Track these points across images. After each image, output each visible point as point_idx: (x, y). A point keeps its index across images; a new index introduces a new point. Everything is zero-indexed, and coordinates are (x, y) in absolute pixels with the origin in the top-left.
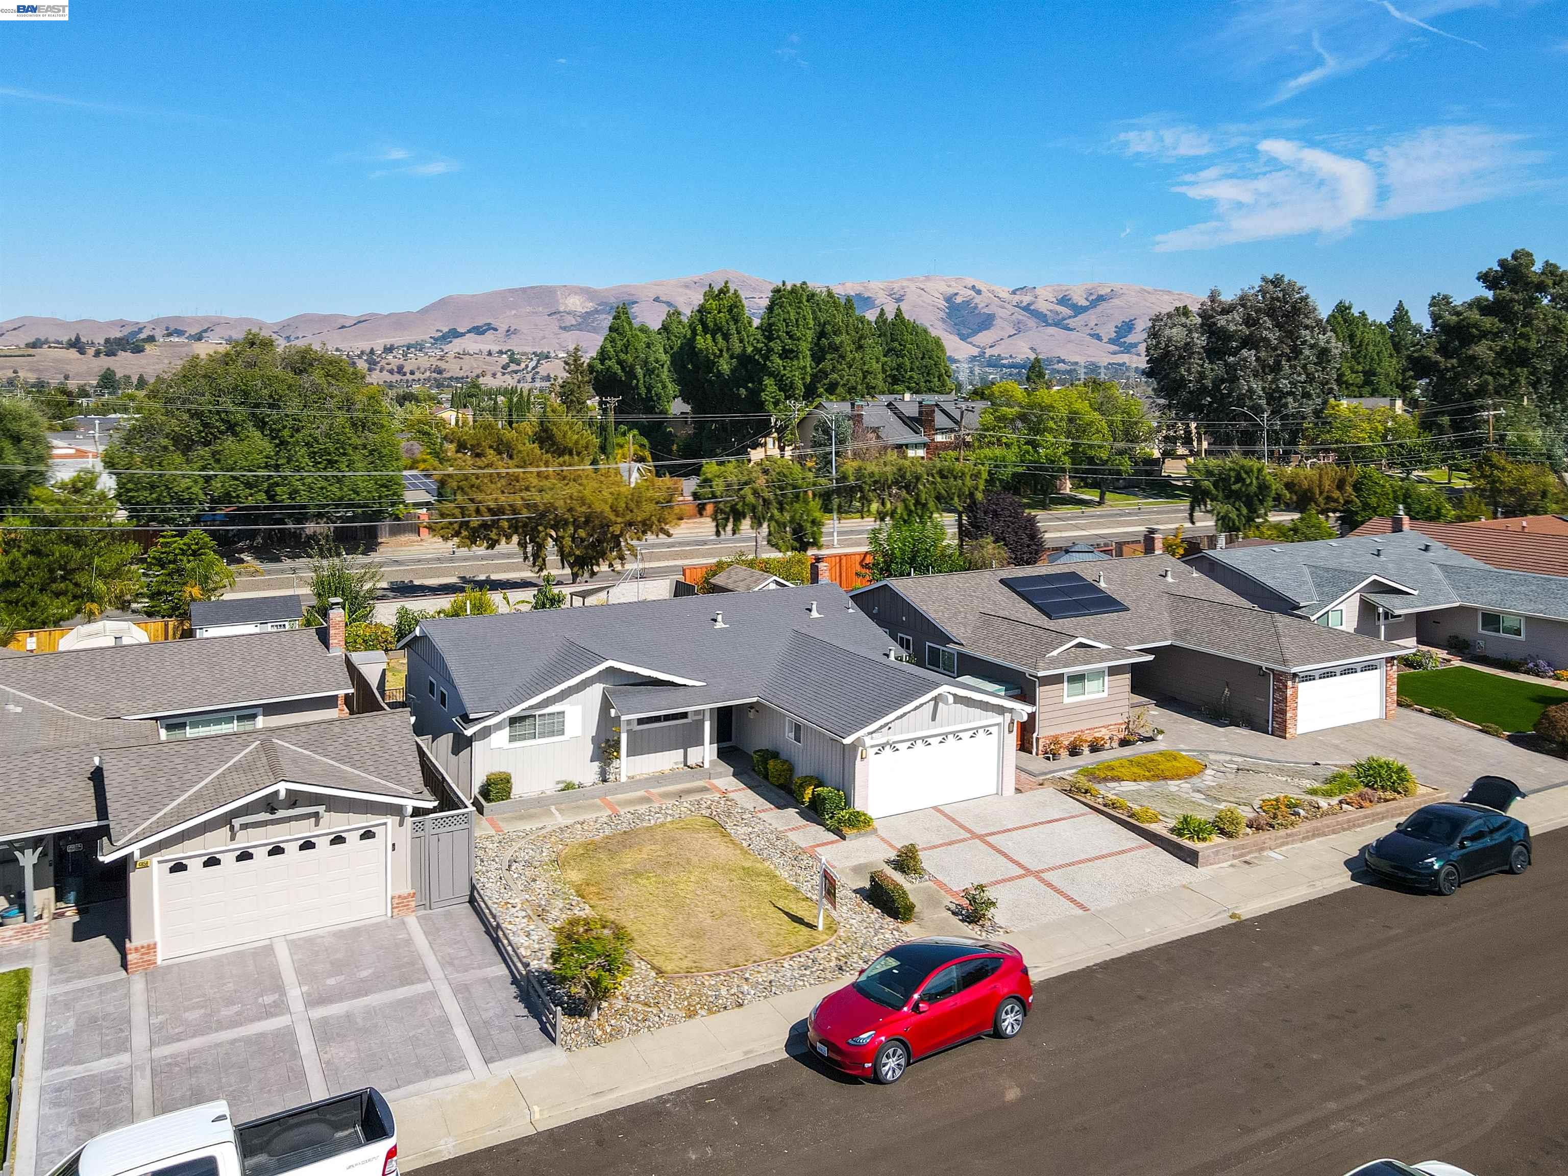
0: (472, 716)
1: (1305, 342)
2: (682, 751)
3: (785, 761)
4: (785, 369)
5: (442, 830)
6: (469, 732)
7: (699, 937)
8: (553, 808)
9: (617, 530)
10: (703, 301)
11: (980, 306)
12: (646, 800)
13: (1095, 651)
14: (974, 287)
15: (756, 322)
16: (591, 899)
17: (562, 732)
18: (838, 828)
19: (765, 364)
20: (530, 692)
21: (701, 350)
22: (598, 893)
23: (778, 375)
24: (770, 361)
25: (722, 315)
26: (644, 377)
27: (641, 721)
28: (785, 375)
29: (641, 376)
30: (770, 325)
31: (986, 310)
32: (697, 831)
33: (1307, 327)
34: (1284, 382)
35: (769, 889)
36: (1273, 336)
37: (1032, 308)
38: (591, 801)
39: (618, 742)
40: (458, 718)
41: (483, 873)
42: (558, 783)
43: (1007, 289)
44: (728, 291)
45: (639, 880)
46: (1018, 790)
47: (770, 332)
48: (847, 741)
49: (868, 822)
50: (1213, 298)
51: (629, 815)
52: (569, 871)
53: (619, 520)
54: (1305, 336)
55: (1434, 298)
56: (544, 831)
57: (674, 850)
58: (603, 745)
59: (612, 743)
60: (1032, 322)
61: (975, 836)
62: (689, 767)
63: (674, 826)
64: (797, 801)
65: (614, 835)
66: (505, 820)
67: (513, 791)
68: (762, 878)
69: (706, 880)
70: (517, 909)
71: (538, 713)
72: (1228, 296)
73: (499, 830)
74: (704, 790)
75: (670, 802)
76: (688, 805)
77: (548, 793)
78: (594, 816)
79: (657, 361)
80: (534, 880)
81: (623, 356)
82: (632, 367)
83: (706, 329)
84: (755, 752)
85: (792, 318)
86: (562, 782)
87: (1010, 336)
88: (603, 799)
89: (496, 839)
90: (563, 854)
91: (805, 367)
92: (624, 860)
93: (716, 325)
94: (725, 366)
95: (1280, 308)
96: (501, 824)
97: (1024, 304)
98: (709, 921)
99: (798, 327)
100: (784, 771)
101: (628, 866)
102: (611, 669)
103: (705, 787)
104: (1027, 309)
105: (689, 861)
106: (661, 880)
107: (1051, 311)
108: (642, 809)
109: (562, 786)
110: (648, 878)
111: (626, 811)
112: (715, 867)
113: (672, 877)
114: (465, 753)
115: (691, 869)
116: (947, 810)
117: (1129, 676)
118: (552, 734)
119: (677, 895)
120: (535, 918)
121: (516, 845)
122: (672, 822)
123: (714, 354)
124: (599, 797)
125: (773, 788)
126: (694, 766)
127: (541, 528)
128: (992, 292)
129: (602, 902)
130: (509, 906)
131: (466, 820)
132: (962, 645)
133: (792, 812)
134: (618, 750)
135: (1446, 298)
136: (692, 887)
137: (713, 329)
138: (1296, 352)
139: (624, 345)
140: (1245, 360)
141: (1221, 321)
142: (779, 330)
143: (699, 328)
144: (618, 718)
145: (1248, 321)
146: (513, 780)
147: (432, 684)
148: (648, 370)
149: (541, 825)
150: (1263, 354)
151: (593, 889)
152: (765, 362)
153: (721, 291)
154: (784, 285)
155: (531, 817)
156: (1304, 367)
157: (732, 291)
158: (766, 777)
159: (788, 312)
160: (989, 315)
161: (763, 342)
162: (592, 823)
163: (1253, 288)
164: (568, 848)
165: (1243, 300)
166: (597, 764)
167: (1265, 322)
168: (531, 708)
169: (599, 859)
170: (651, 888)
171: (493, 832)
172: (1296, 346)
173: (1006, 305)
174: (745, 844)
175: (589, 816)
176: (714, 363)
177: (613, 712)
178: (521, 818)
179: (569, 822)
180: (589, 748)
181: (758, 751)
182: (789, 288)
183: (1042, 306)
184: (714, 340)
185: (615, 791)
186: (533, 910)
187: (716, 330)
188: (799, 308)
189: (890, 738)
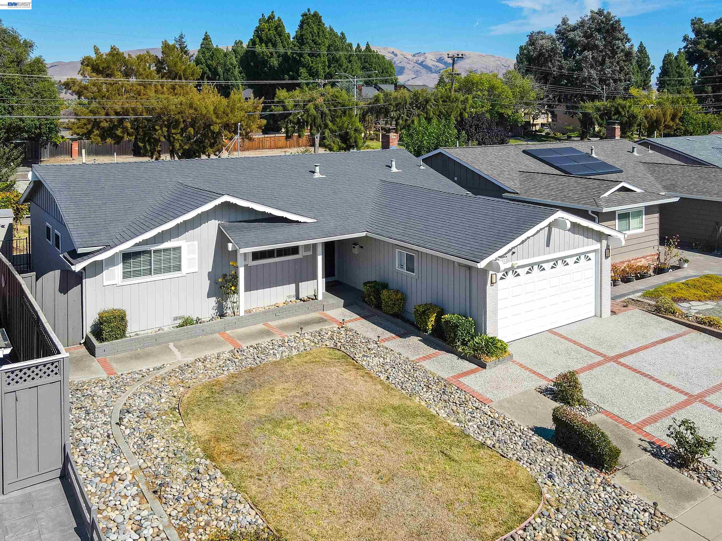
0: (80, 251)
1: (618, 48)
2: (294, 285)
3: (397, 292)
4: (312, 63)
5: (22, 385)
6: (77, 268)
7: (373, 516)
8: (171, 345)
9: (216, 128)
10: (259, 25)
11: (397, 63)
12: (267, 333)
13: (633, 194)
14: (393, 52)
15: (293, 35)
16: (223, 461)
17: (178, 268)
18: (475, 356)
19: (300, 60)
20: (144, 227)
21: (259, 54)
22: (231, 453)
23: (308, 66)
24: (303, 58)
25: (271, 32)
26: (224, 73)
27: (256, 256)
28: (312, 66)
29: (221, 73)
30: (302, 36)
31: (400, 65)
32: (328, 364)
33: (618, 39)
34: (608, 70)
35: (433, 433)
36: (600, 44)
37: (424, 64)
38: (211, 336)
39: (236, 277)
40: (66, 254)
41: (87, 430)
42: (176, 319)
43: (411, 53)
44: (274, 17)
45: (279, 430)
46: (613, 312)
47: (302, 40)
48: (482, 265)
49: (503, 349)
50: (564, 22)
51: (251, 350)
52: (193, 423)
53: (218, 121)
54: (618, 44)
55: (693, 20)
56: (162, 372)
57: (309, 388)
58: (220, 280)
59: (229, 278)
60: (424, 71)
61: (608, 359)
62: (301, 300)
63: (302, 359)
64: (419, 329)
65: (240, 374)
66: (119, 361)
67: (129, 330)
68: (419, 419)
69: (355, 425)
70: (127, 482)
71: (154, 248)
72: (573, 22)
73: (110, 372)
74: (321, 321)
75: (291, 335)
76: (309, 337)
77: (166, 329)
78: (215, 352)
79: (232, 64)
80: (150, 437)
81: (209, 62)
82: (216, 69)
83: (261, 41)
84: (365, 284)
85: (315, 31)
86: (180, 318)
87: (413, 79)
88: (222, 333)
89: (108, 384)
90: (185, 400)
91: (325, 61)
92: (257, 404)
93: (267, 37)
94: (275, 62)
95: (604, 27)
96: (115, 366)
97: (420, 62)
98: (378, 487)
99: (319, 37)
100: (398, 300)
101: (262, 412)
102: (227, 204)
103: (322, 318)
104: (421, 64)
105: (329, 401)
106: (304, 429)
107: (434, 65)
108: (264, 342)
109: (180, 321)
110: (289, 427)
111: (249, 344)
112: (361, 408)
113: (316, 423)
114: (75, 291)
115: (334, 410)
116: (562, 332)
117: (657, 215)
118: (168, 270)
119: (329, 448)
120: (149, 495)
121: (131, 391)
122: (299, 356)
123: (267, 56)
124: (218, 332)
125: (389, 317)
126: (306, 298)
127: (157, 127)
128: (403, 55)
129: (239, 465)
130: (116, 478)
131: (56, 370)
132: (517, 193)
133: (414, 340)
134: (236, 285)
135: (700, 20)
136: (344, 436)
137: (266, 41)
138: (614, 53)
139: (211, 55)
140: (586, 57)
141: (571, 35)
142: (308, 38)
143: (257, 40)
144: (235, 252)
145: (587, 36)
146: (128, 318)
147: (48, 228)
148: (226, 70)
149: (159, 365)
150: (595, 55)
151: (225, 446)
152: (300, 58)
153: (269, 18)
154: (309, 11)
155: (147, 356)
156: (618, 63)
157: (276, 18)
158: (379, 307)
159: (312, 28)
160: (402, 67)
161: (298, 46)
162: (214, 360)
163: (587, 16)
164: (190, 391)
165: (582, 24)
166: (214, 299)
167: (596, 35)
168: (145, 242)
169: (228, 404)
170: (296, 442)
171: (104, 376)
172: (613, 49)
173: (410, 62)
174: (383, 377)
175: (211, 353)
176: (267, 61)
177: (230, 246)
178: (137, 357)
179: (190, 359)
180: (206, 284)
181: (368, 282)
182: (312, 13)
183: (429, 63)
184: (267, 46)
185: (234, 326)
186: (147, 483)
187: (268, 42)
188: (319, 25)
189: (514, 262)
